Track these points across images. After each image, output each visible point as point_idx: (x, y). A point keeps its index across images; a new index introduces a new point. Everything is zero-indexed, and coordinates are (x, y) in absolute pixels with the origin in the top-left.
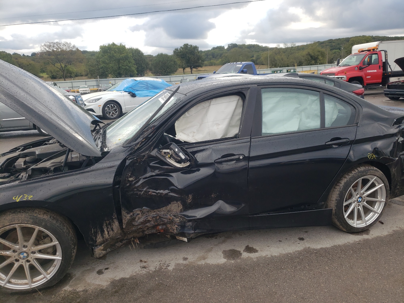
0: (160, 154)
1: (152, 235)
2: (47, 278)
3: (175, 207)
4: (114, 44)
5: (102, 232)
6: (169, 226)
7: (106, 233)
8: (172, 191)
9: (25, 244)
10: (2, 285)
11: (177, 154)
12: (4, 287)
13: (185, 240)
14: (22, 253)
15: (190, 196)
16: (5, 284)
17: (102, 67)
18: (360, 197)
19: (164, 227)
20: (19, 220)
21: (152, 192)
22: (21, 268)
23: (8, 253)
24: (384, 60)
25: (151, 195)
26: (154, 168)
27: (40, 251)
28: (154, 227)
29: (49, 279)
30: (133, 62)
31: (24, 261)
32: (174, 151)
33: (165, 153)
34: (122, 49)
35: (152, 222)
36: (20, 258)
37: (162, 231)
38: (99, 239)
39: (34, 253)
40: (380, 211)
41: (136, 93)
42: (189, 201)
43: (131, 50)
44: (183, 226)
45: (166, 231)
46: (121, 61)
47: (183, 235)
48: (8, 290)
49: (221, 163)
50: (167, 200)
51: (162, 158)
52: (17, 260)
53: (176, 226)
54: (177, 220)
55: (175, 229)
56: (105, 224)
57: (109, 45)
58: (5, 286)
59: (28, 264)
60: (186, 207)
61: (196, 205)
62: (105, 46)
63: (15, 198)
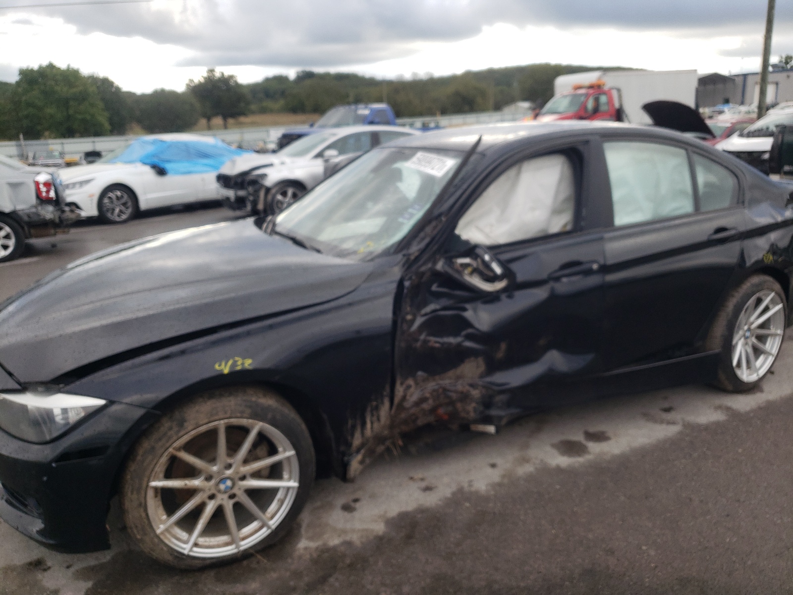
0: (453, 268)
1: (428, 427)
2: (269, 527)
3: (471, 369)
4: (51, 66)
5: (364, 424)
6: (459, 406)
7: (369, 425)
8: (469, 337)
9: (230, 461)
10: (186, 552)
11: (487, 265)
12: (189, 556)
13: (491, 429)
14: (223, 480)
15: (503, 346)
16: (191, 550)
17: (27, 117)
18: (749, 329)
19: (450, 408)
20: (226, 413)
21: (435, 342)
22: (219, 512)
23: (196, 483)
24: (617, 105)
25: (433, 348)
26: (438, 296)
27: (257, 475)
28: (433, 410)
29: (274, 527)
30: (101, 105)
31: (226, 496)
32: (483, 261)
33: (462, 265)
34: (71, 77)
35: (431, 402)
36: (219, 491)
37: (446, 417)
38: (357, 441)
39: (243, 478)
40: (775, 351)
41: (168, 166)
42: (500, 355)
43: (93, 80)
44: (487, 403)
45: (454, 415)
46: (71, 103)
47: (487, 420)
48: (197, 562)
49: (557, 279)
50: (458, 356)
51: (456, 275)
52: (212, 497)
53: (474, 405)
54: (476, 393)
55: (471, 410)
56: (369, 409)
57: (40, 67)
58: (192, 554)
59: (232, 502)
60: (493, 366)
61: (512, 362)
62: (32, 71)
63: (220, 365)
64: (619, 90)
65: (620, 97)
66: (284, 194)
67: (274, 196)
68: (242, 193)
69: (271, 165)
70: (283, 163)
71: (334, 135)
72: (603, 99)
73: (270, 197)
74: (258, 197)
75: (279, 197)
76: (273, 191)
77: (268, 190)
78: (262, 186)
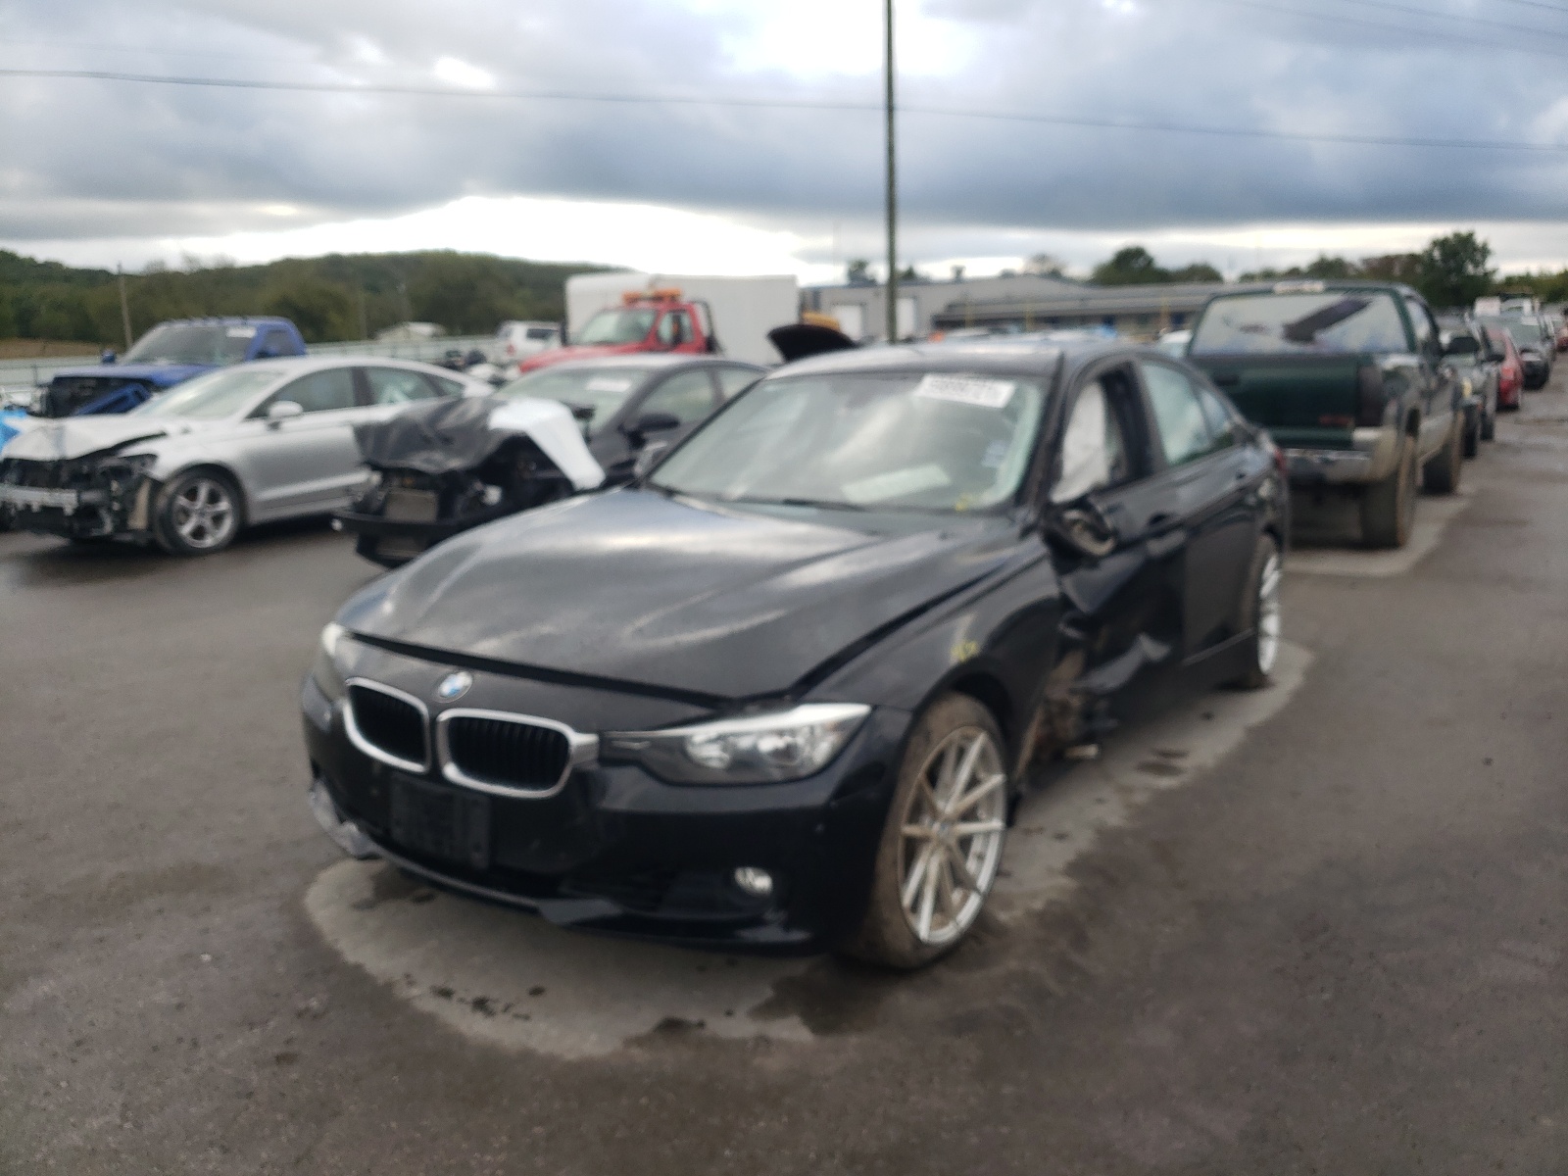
3: (1069, 669)
8: (1071, 623)
13: (1093, 751)
14: (943, 824)
24: (704, 331)
36: (940, 842)
42: (1101, 644)
44: (1088, 715)
47: (1088, 739)
50: (1058, 651)
53: (1073, 719)
60: (1091, 662)
64: (706, 306)
65: (709, 317)
66: (192, 495)
67: (172, 499)
68: (90, 496)
69: (162, 435)
70: (186, 431)
71: (280, 374)
72: (686, 321)
73: (162, 502)
74: (133, 502)
75: (182, 501)
76: (170, 489)
77: (157, 485)
78: (144, 477)
